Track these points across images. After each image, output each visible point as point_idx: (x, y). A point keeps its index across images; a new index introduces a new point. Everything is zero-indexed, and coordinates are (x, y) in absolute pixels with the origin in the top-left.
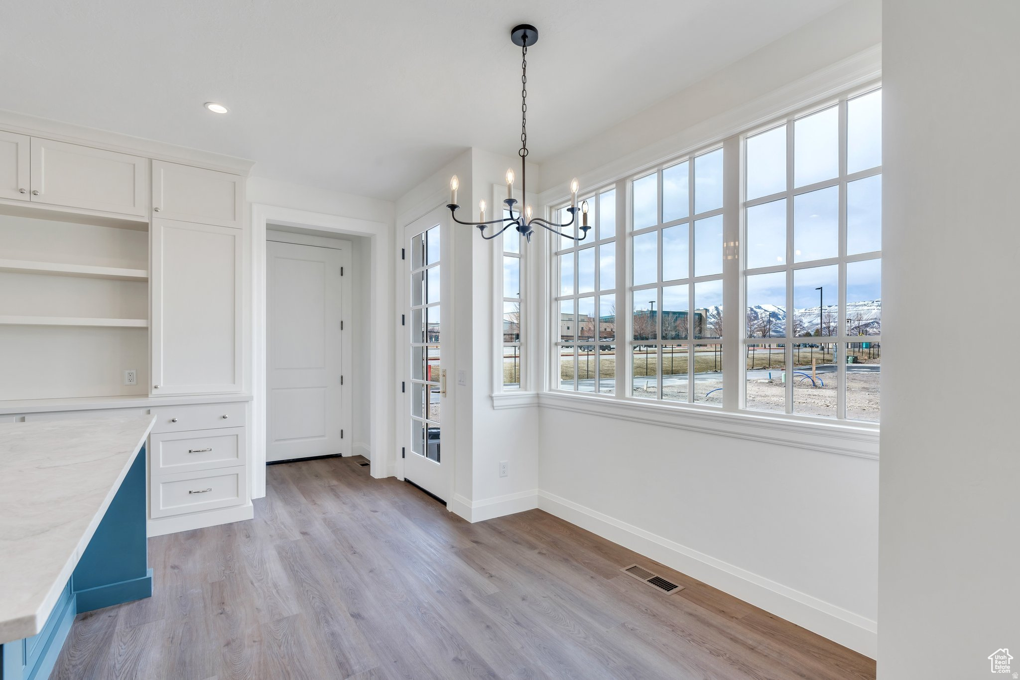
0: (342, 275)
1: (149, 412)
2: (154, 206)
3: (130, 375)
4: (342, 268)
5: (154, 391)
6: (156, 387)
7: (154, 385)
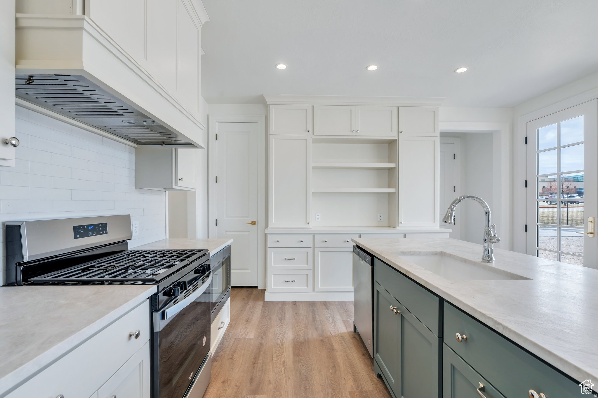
0: (455, 158)
1: (405, 236)
2: (400, 131)
3: (381, 216)
4: (455, 155)
5: (400, 225)
6: (401, 223)
7: (400, 222)
